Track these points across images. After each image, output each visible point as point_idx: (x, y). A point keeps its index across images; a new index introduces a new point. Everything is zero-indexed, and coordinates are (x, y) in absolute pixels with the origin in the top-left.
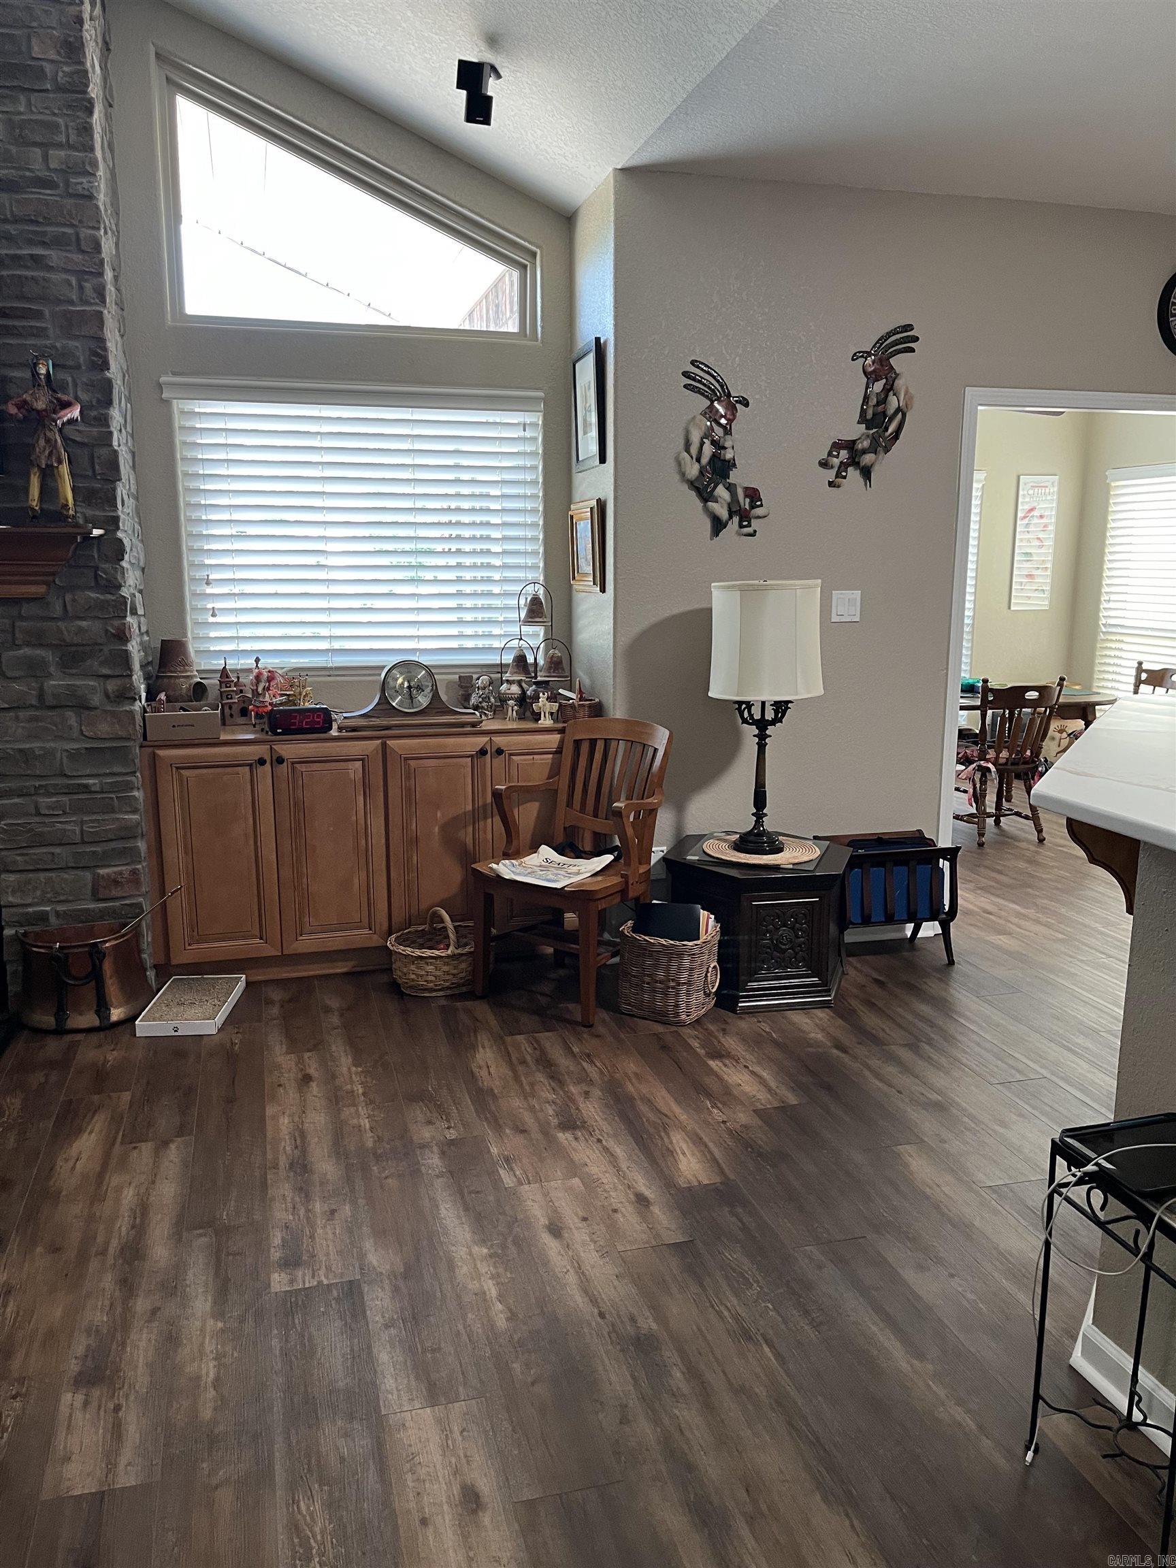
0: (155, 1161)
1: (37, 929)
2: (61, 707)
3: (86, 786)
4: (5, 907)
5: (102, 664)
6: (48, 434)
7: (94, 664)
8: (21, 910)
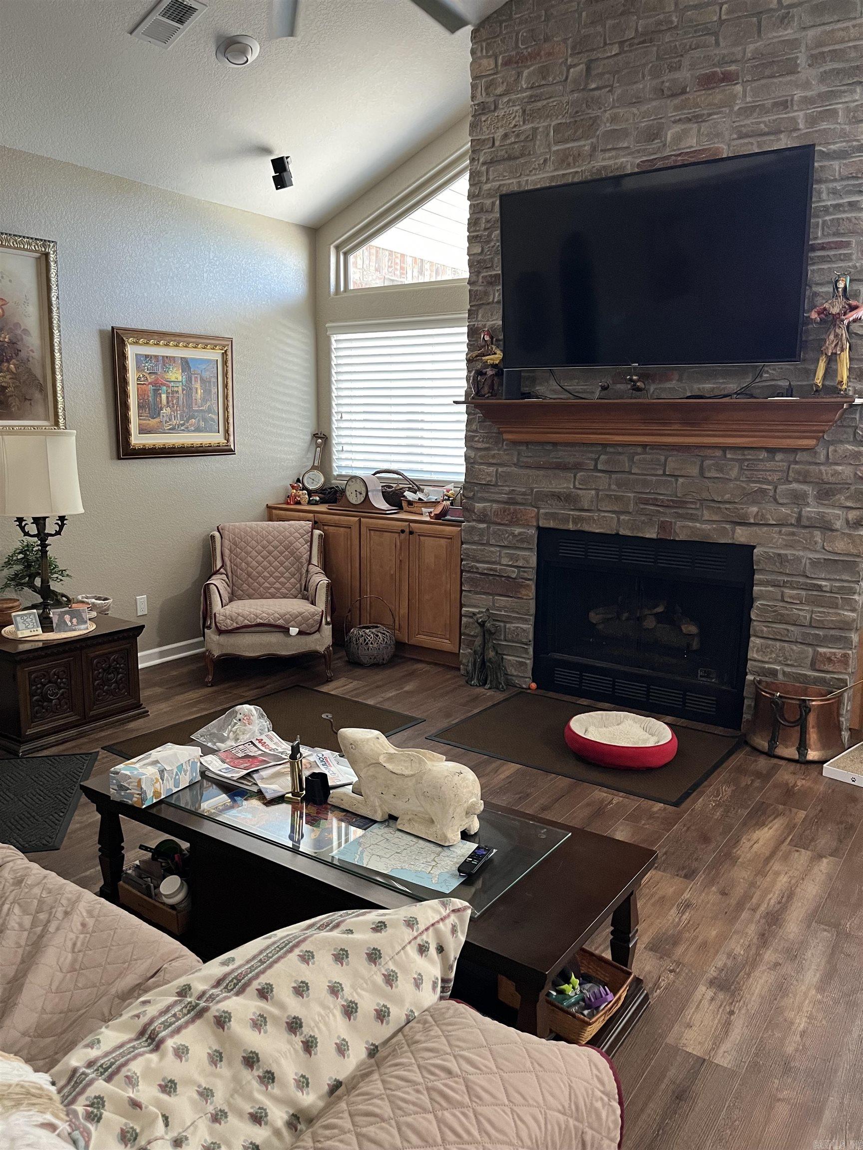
0: (808, 866)
1: (768, 680)
2: (813, 527)
3: (820, 586)
4: (751, 660)
5: (847, 498)
6: (837, 330)
7: (841, 498)
8: (760, 664)
